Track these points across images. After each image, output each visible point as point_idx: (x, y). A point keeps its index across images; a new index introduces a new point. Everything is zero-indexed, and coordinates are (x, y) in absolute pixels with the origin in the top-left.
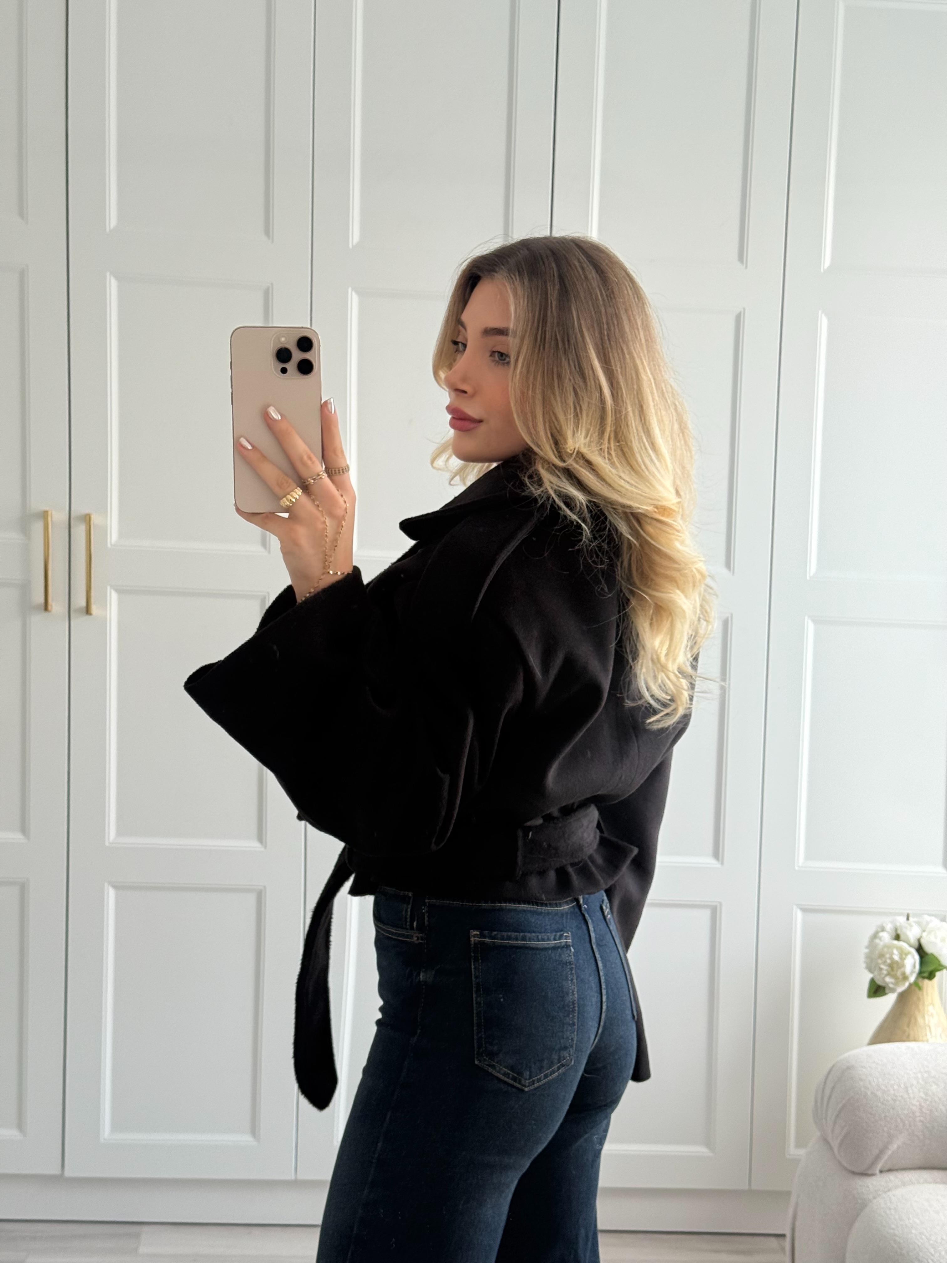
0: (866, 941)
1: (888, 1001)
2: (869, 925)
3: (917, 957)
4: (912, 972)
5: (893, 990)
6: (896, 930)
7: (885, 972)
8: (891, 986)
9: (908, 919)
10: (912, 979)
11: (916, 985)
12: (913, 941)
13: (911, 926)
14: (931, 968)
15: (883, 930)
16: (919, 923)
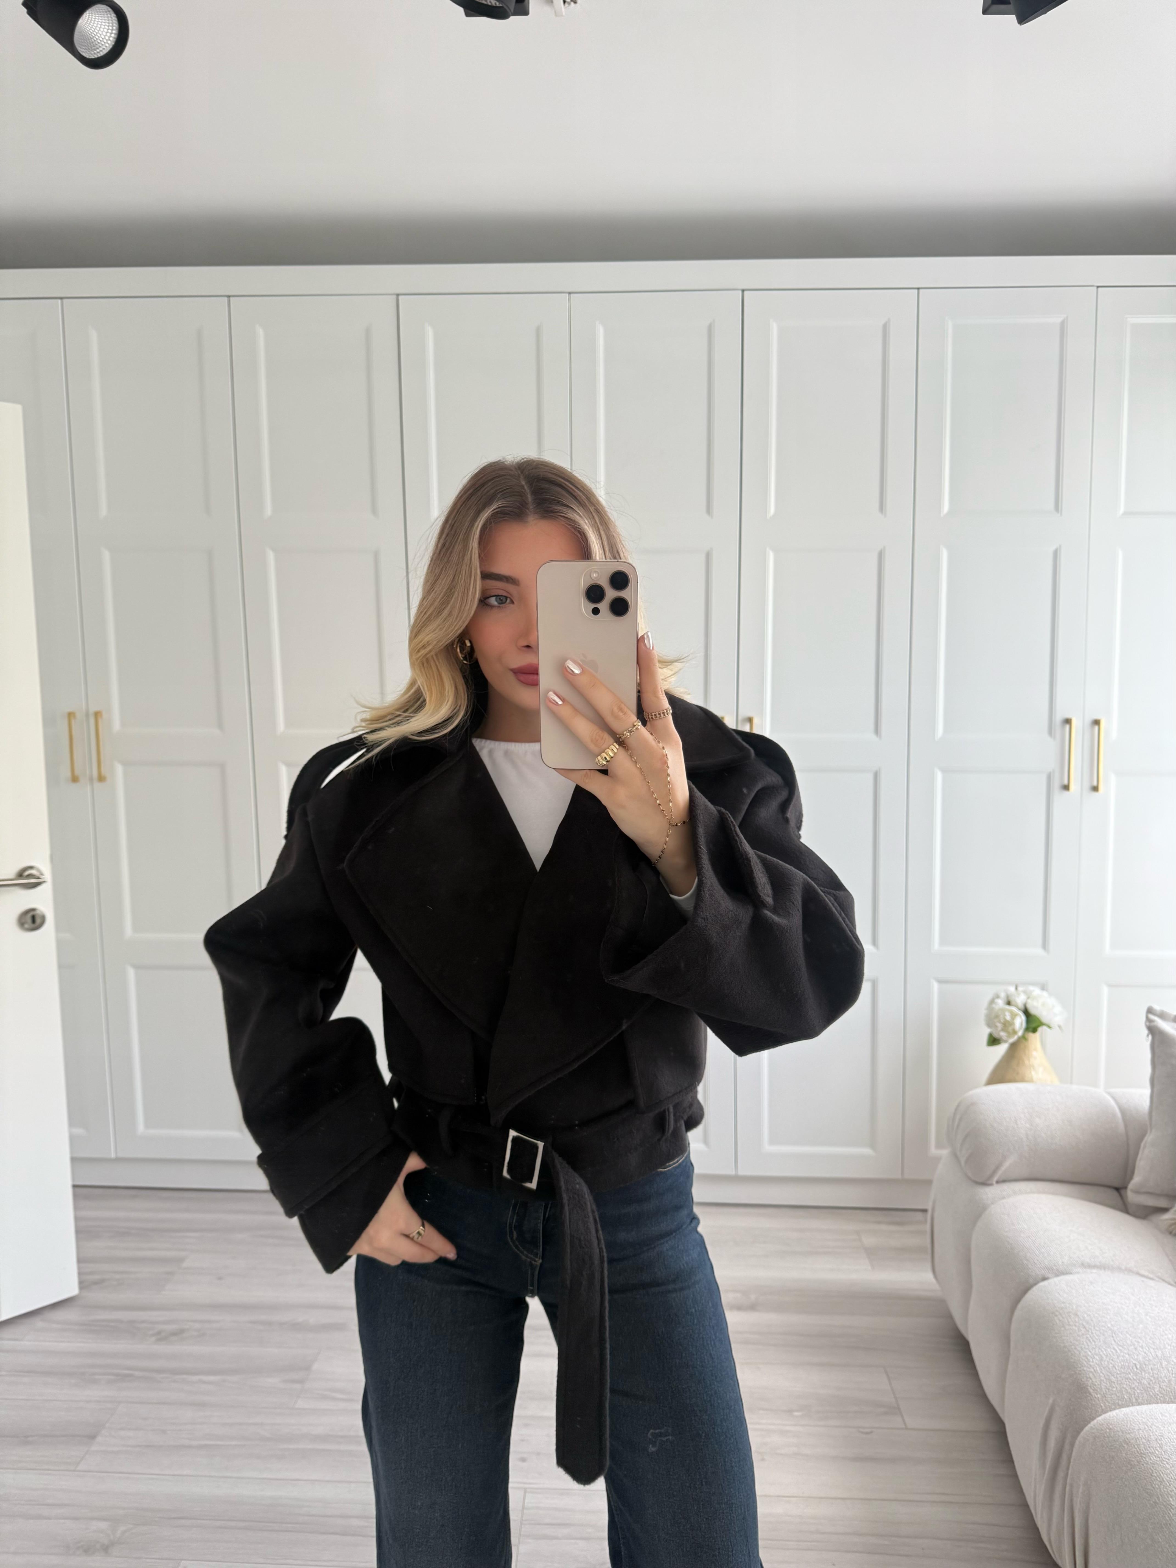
0: (985, 1004)
1: (1001, 1049)
2: (987, 993)
3: (1023, 1017)
4: (1020, 1028)
5: (1006, 1041)
6: (1008, 997)
7: (999, 1029)
8: (1005, 1038)
9: (1016, 988)
10: (1020, 1033)
11: (1024, 1038)
12: (1021, 1005)
13: (1019, 994)
14: (1034, 1025)
15: (998, 997)
16: (1025, 992)
